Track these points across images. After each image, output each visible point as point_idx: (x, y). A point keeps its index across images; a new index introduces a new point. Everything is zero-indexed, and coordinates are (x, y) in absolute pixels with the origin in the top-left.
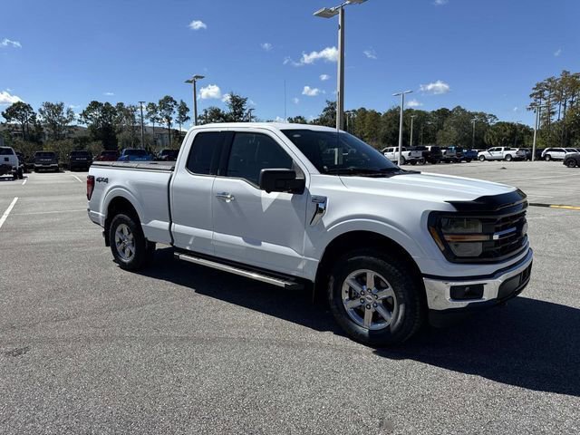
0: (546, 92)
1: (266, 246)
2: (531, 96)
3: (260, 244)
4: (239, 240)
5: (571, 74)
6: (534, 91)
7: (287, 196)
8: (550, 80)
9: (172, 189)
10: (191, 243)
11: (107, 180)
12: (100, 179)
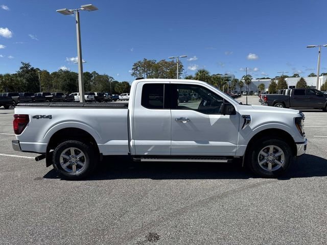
0: (139, 68)
1: (212, 143)
2: (133, 69)
3: (208, 143)
4: (193, 143)
5: (148, 60)
6: (133, 67)
7: (228, 116)
8: (139, 62)
9: (133, 118)
10: (149, 150)
11: (50, 117)
12: (40, 117)
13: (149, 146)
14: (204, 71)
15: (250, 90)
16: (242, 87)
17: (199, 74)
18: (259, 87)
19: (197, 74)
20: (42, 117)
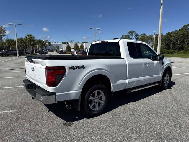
9: (129, 65)
10: (134, 84)
11: (83, 67)
12: (75, 67)
13: (134, 82)
14: (31, 36)
15: (51, 49)
16: (46, 47)
17: (28, 37)
18: (56, 48)
19: (26, 37)
20: (78, 67)
